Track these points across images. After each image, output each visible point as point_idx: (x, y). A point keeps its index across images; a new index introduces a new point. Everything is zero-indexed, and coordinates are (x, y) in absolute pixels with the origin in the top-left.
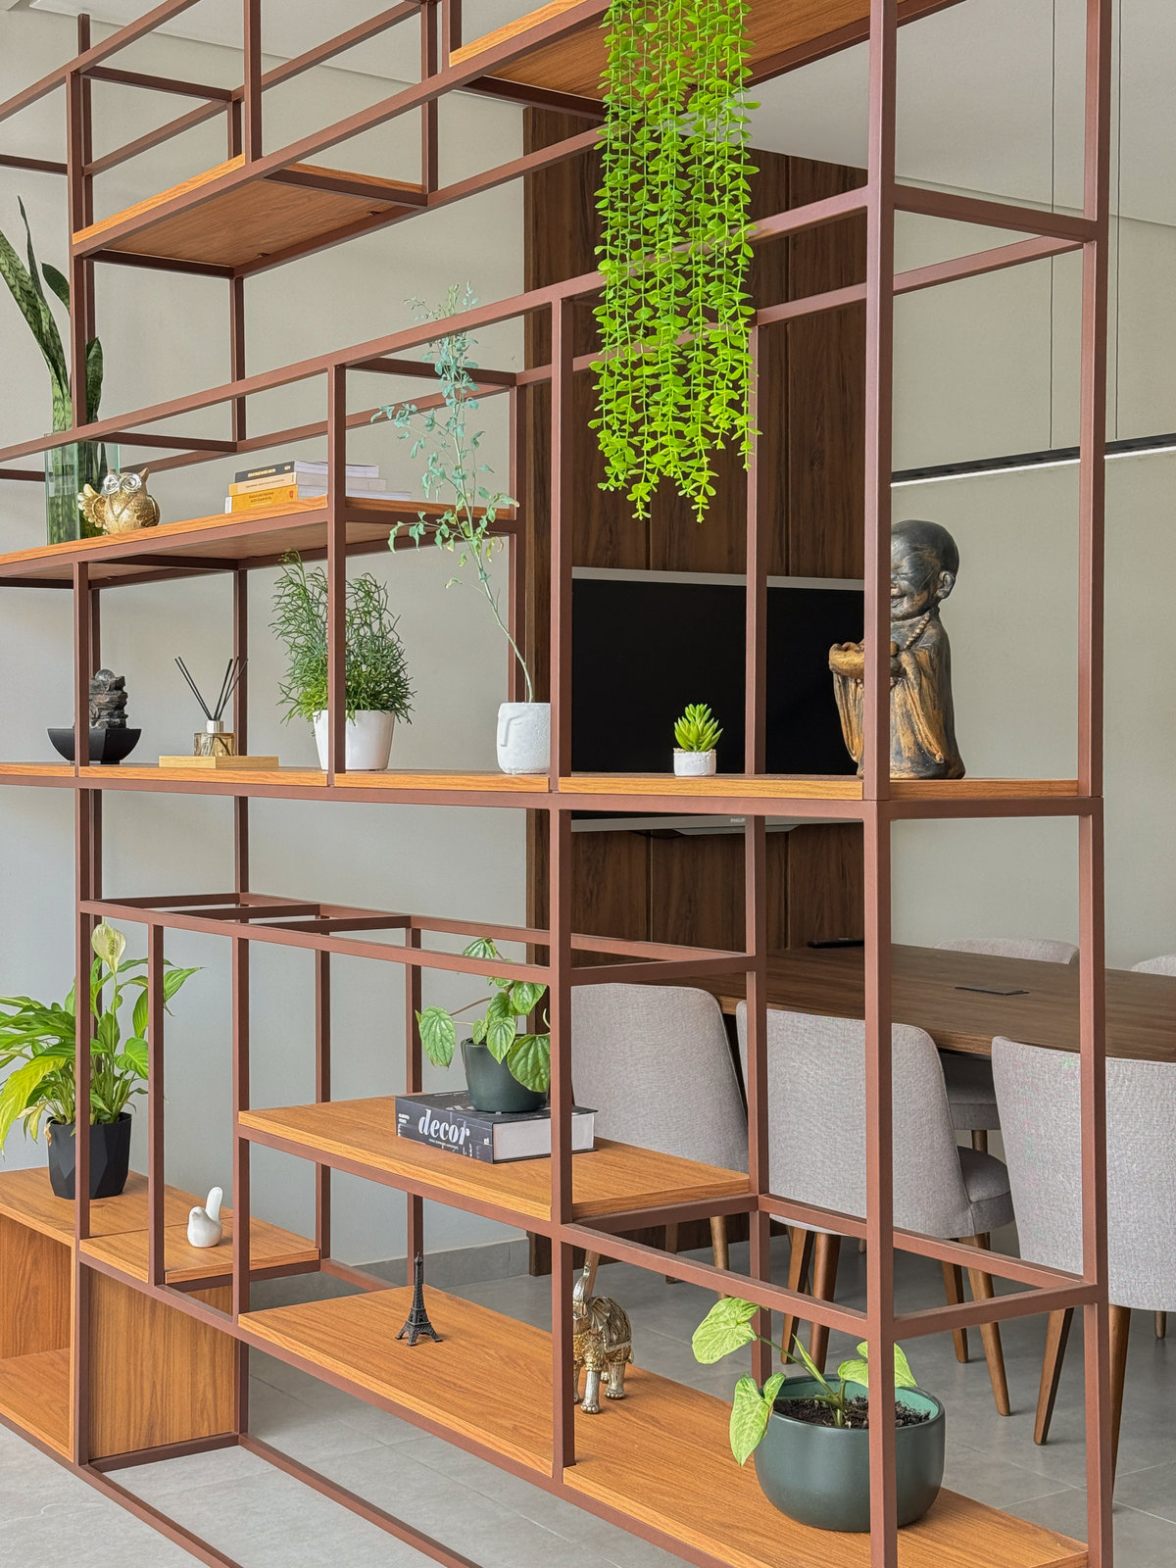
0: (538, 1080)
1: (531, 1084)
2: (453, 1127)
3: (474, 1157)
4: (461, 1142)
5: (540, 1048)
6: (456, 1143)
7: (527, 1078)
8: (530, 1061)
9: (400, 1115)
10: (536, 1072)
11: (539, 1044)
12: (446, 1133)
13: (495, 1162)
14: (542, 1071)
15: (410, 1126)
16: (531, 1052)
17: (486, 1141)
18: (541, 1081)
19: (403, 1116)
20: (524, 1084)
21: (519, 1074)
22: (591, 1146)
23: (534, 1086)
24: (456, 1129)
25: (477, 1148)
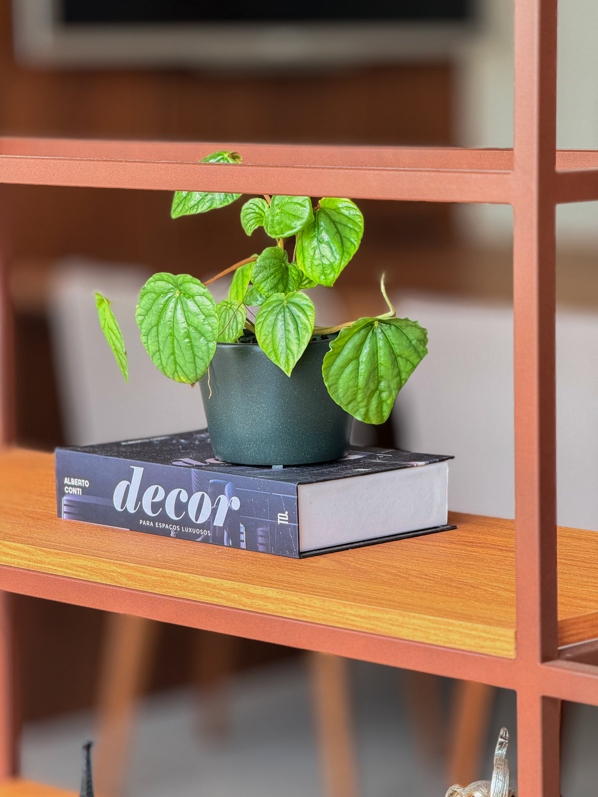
0: (374, 403)
1: (362, 411)
2: (197, 496)
3: (252, 546)
4: (219, 521)
5: (381, 343)
6: (207, 525)
7: (354, 399)
8: (362, 367)
9: (66, 481)
10: (372, 386)
11: (380, 336)
12: (181, 507)
13: (303, 555)
14: (383, 384)
15: (92, 500)
16: (366, 350)
17: (283, 518)
18: (381, 403)
19: (74, 482)
20: (349, 410)
21: (341, 391)
22: (444, 521)
23: (366, 414)
24: (207, 500)
25: (260, 531)
